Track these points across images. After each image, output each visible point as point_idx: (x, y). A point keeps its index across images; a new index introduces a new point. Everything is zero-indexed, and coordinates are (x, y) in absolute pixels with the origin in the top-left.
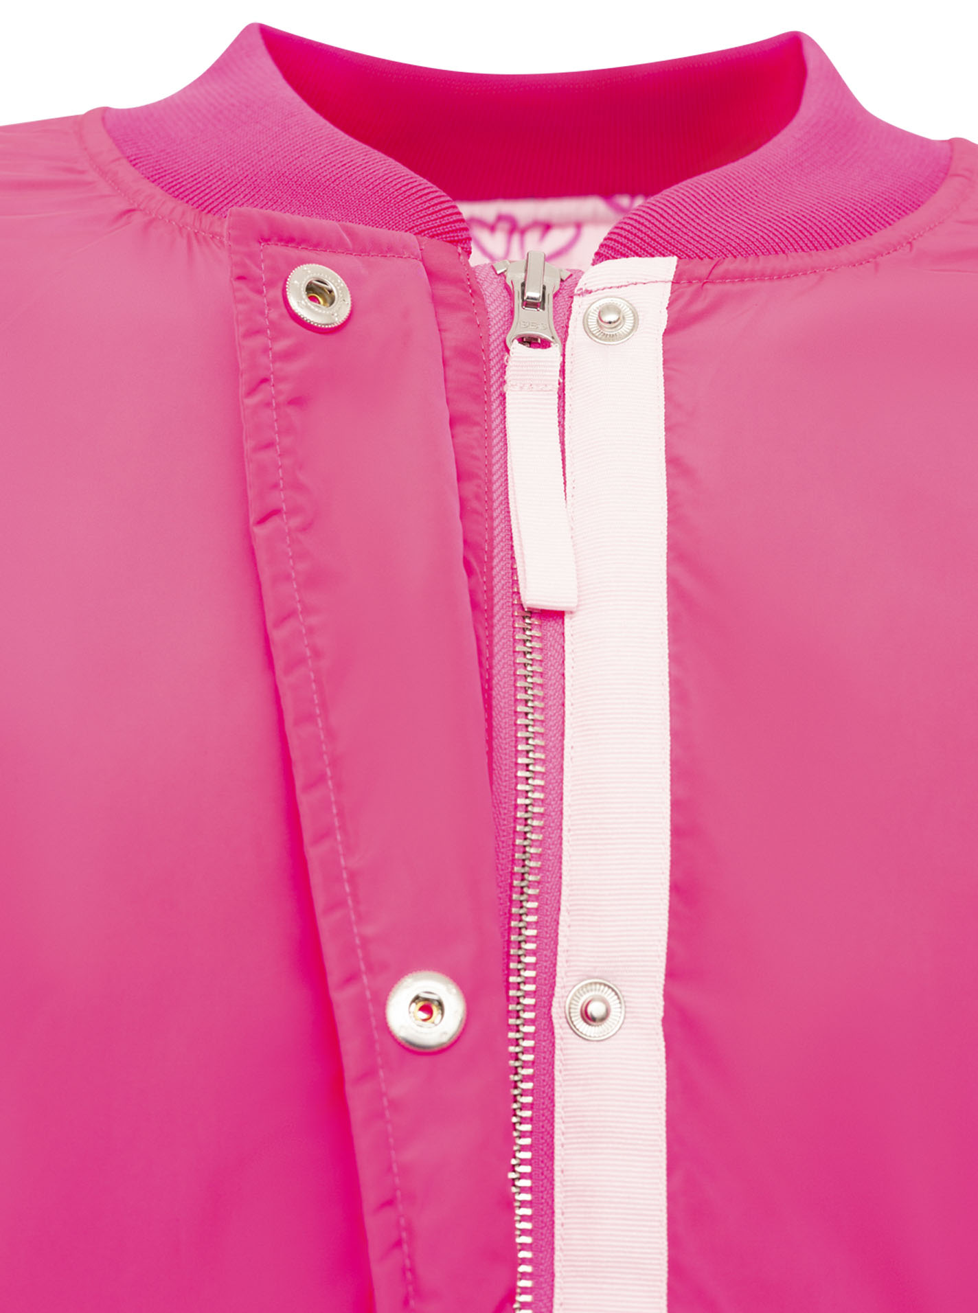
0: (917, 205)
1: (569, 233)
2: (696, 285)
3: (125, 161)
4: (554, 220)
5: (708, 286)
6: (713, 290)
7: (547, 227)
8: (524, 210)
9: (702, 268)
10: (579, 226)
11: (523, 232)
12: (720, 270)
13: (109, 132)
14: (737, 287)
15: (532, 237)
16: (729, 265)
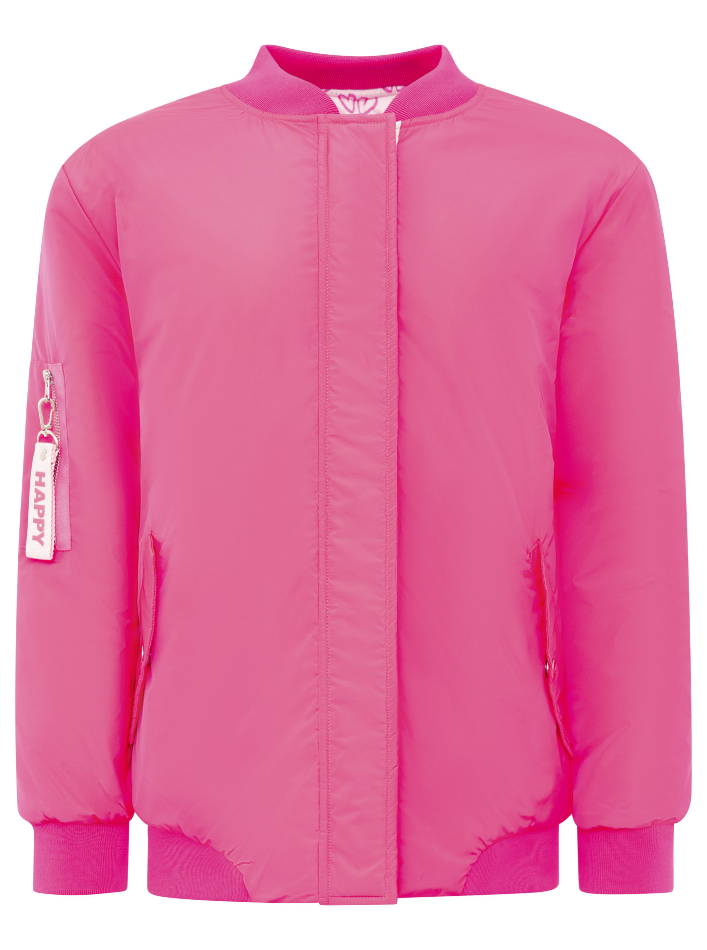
0: (467, 100)
1: (374, 101)
2: (406, 128)
3: (236, 98)
4: (368, 98)
5: (409, 128)
6: (411, 129)
7: (366, 99)
8: (358, 93)
9: (408, 122)
10: (376, 98)
11: (358, 101)
12: (413, 121)
13: (230, 91)
14: (417, 127)
15: (362, 102)
16: (415, 120)
